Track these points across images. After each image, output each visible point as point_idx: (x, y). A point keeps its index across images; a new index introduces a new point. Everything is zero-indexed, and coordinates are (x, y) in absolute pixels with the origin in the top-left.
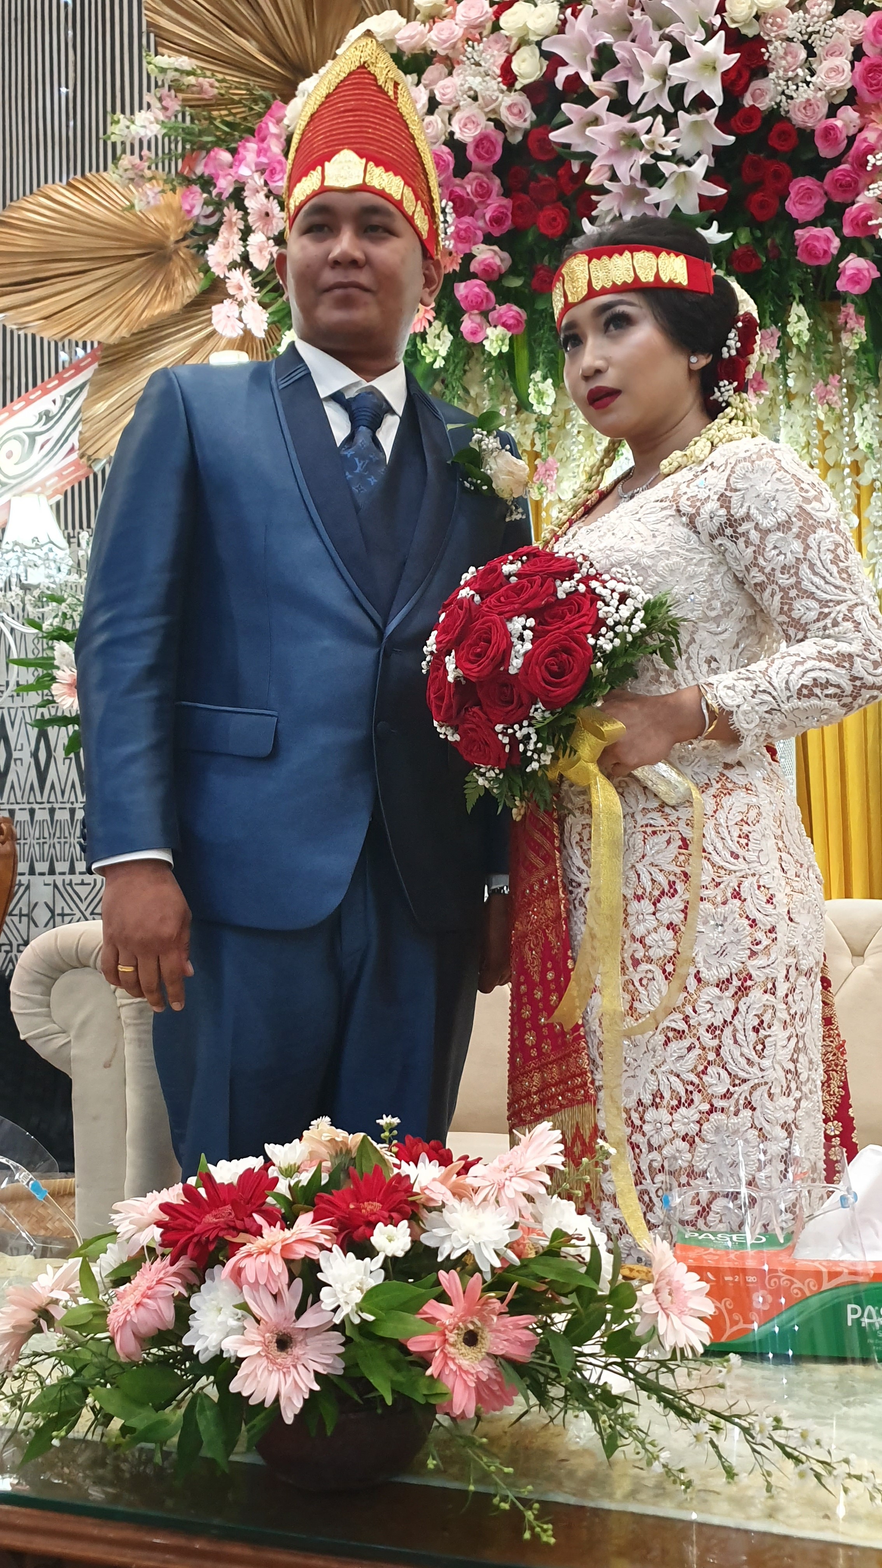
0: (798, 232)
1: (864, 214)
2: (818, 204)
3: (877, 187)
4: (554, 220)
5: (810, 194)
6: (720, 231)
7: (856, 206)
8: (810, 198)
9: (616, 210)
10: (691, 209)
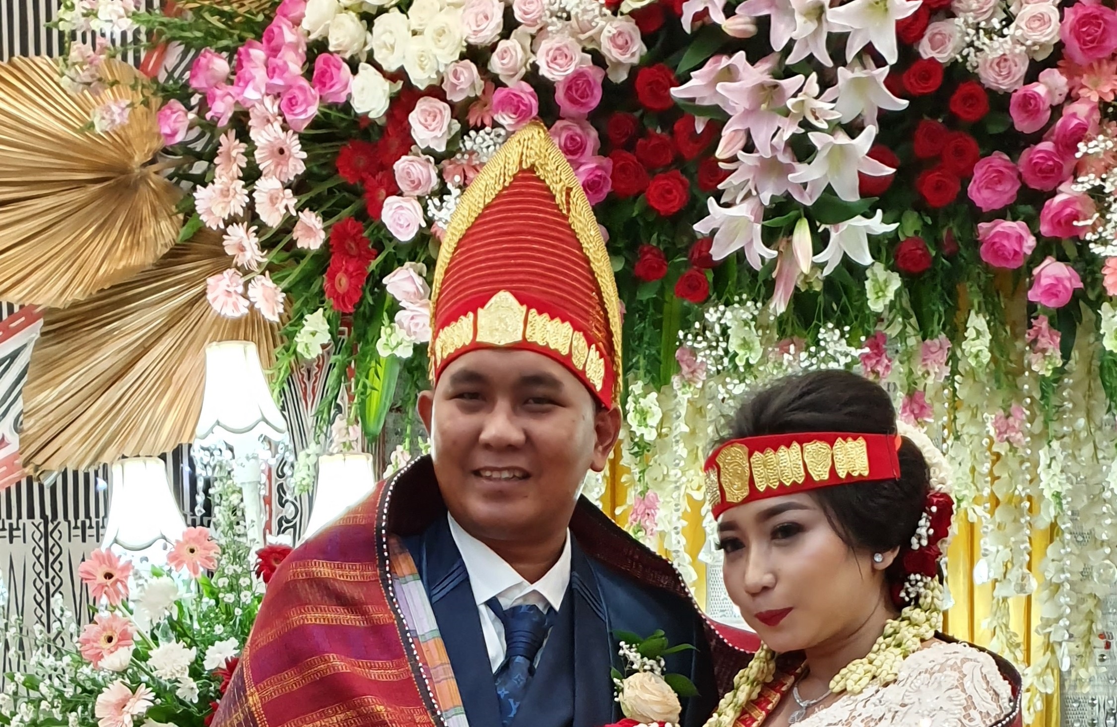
0: (983, 226)
1: (1068, 211)
2: (1008, 191)
3: (1088, 181)
4: (670, 192)
5: (1000, 177)
6: (884, 221)
7: (1058, 199)
8: (1000, 182)
9: (751, 185)
10: (849, 194)
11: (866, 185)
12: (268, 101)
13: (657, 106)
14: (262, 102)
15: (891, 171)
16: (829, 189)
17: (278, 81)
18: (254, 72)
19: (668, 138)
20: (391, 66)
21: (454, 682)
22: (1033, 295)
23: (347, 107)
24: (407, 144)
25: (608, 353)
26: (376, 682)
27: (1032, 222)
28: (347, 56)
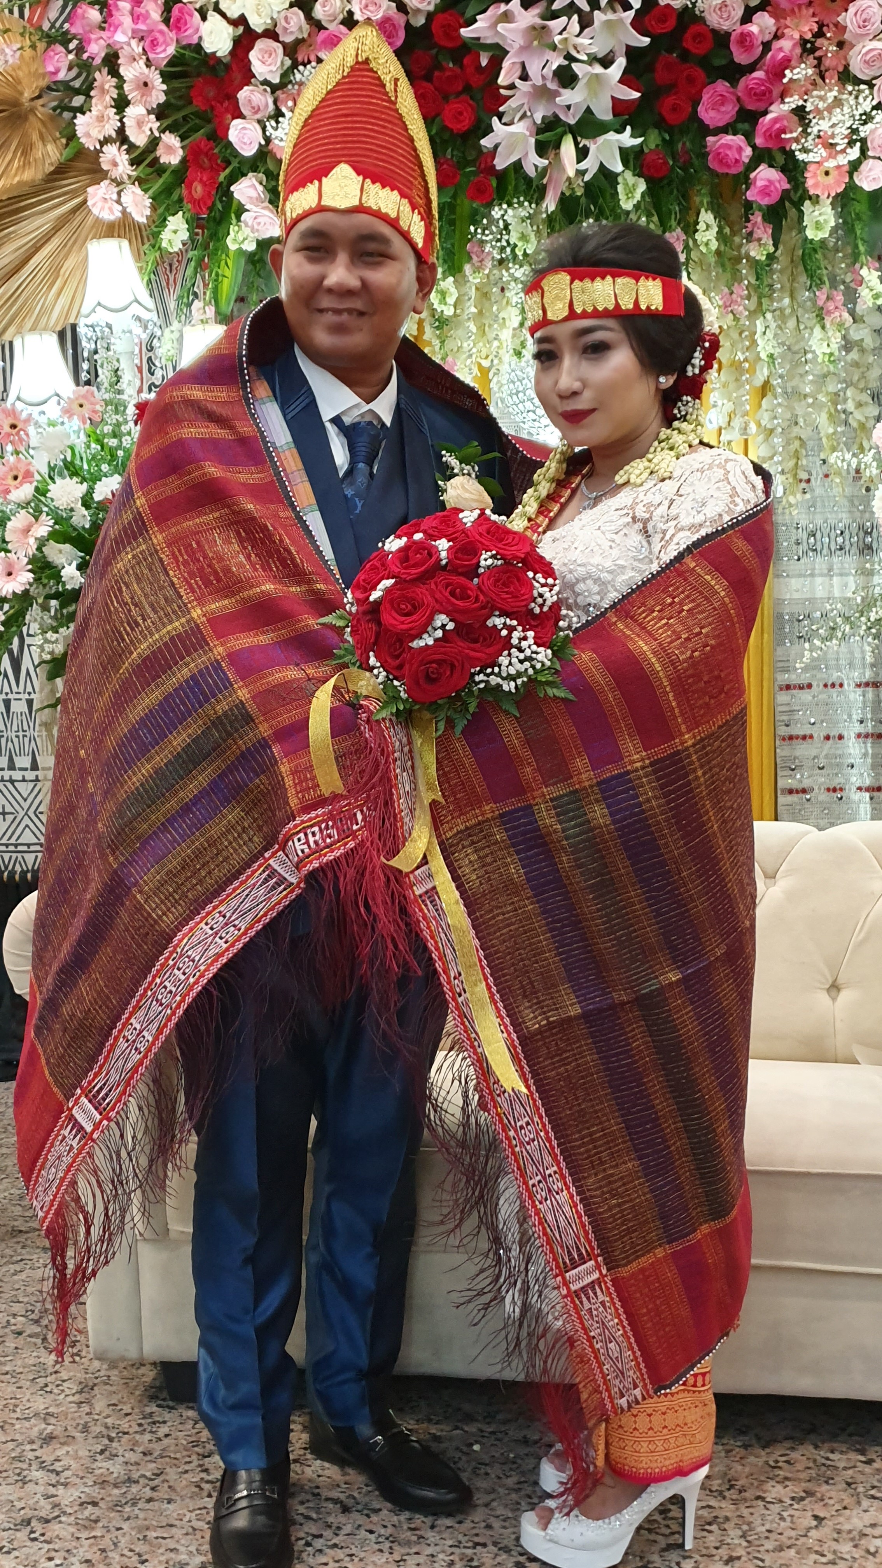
0: (710, 139)
1: (778, 126)
2: (729, 112)
3: (793, 101)
4: (461, 113)
5: (723, 100)
6: (633, 136)
7: (769, 117)
8: (723, 104)
9: (526, 108)
10: (604, 113)
11: (618, 106)
12: (134, 43)
13: (450, 45)
14: (129, 44)
15: (636, 95)
16: (588, 110)
17: (142, 27)
18: (122, 18)
19: (459, 71)
20: (234, 14)
21: (308, 485)
22: (750, 195)
23: (198, 48)
24: (248, 77)
25: (427, 217)
26: (244, 484)
27: (749, 136)
28: (198, 6)
